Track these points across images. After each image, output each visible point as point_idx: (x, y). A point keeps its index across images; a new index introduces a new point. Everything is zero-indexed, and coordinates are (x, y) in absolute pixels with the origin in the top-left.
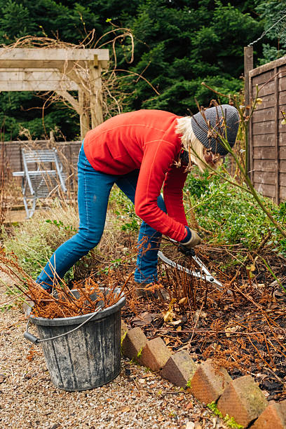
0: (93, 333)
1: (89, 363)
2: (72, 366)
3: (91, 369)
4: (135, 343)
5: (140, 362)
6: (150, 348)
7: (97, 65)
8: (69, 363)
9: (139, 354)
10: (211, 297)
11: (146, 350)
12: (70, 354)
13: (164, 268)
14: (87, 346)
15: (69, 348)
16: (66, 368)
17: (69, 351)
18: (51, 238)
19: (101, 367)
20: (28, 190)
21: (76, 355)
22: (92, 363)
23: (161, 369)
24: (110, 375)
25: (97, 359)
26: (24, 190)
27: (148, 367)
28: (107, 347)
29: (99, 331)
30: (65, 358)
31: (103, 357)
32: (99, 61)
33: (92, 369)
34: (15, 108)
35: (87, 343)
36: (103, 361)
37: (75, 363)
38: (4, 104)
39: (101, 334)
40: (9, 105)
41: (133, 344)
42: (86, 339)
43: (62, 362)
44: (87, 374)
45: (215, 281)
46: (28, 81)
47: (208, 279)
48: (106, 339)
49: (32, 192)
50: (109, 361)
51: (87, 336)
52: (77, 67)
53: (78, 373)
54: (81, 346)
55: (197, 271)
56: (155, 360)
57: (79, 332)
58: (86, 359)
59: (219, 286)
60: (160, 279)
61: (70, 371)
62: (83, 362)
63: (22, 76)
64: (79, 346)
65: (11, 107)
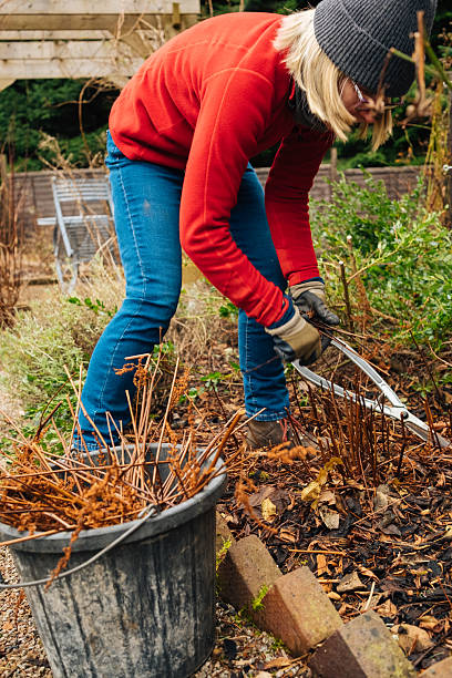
0: (135, 571)
1: (126, 640)
2: (86, 647)
3: (133, 656)
4: (247, 575)
5: (257, 620)
6: (284, 596)
7: (178, 22)
8: (80, 640)
9: (258, 602)
10: (410, 456)
11: (273, 598)
12: (79, 620)
13: (306, 388)
14: (120, 603)
15: (75, 605)
16: (70, 650)
17: (77, 611)
18: (82, 331)
19: (158, 649)
20: (62, 249)
21: (92, 621)
22: (135, 641)
23: (312, 651)
24: (183, 667)
25: (147, 633)
26: (57, 249)
27: (278, 637)
28: (173, 602)
29: (151, 563)
30: (69, 627)
31: (165, 627)
32: (181, 15)
33: (136, 655)
34: (48, 116)
35: (119, 595)
36: (165, 635)
37: (93, 639)
38: (29, 110)
39: (157, 572)
40: (37, 112)
41: (241, 578)
42: (116, 586)
43: (62, 634)
44: (123, 665)
45: (412, 418)
46: (61, 60)
47: (396, 413)
48: (170, 585)
49: (69, 251)
50: (182, 633)
51: (118, 577)
52: (143, 27)
53: (100, 662)
54: (104, 601)
55: (371, 396)
56: (296, 627)
57: (97, 567)
58: (120, 632)
59: (420, 429)
60: (297, 411)
61: (80, 656)
62: (113, 640)
63: (48, 49)
64: (99, 601)
65: (41, 116)
